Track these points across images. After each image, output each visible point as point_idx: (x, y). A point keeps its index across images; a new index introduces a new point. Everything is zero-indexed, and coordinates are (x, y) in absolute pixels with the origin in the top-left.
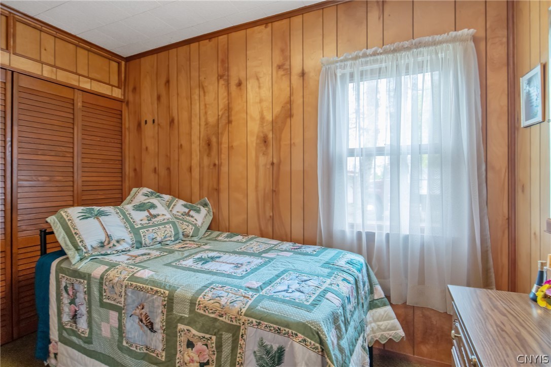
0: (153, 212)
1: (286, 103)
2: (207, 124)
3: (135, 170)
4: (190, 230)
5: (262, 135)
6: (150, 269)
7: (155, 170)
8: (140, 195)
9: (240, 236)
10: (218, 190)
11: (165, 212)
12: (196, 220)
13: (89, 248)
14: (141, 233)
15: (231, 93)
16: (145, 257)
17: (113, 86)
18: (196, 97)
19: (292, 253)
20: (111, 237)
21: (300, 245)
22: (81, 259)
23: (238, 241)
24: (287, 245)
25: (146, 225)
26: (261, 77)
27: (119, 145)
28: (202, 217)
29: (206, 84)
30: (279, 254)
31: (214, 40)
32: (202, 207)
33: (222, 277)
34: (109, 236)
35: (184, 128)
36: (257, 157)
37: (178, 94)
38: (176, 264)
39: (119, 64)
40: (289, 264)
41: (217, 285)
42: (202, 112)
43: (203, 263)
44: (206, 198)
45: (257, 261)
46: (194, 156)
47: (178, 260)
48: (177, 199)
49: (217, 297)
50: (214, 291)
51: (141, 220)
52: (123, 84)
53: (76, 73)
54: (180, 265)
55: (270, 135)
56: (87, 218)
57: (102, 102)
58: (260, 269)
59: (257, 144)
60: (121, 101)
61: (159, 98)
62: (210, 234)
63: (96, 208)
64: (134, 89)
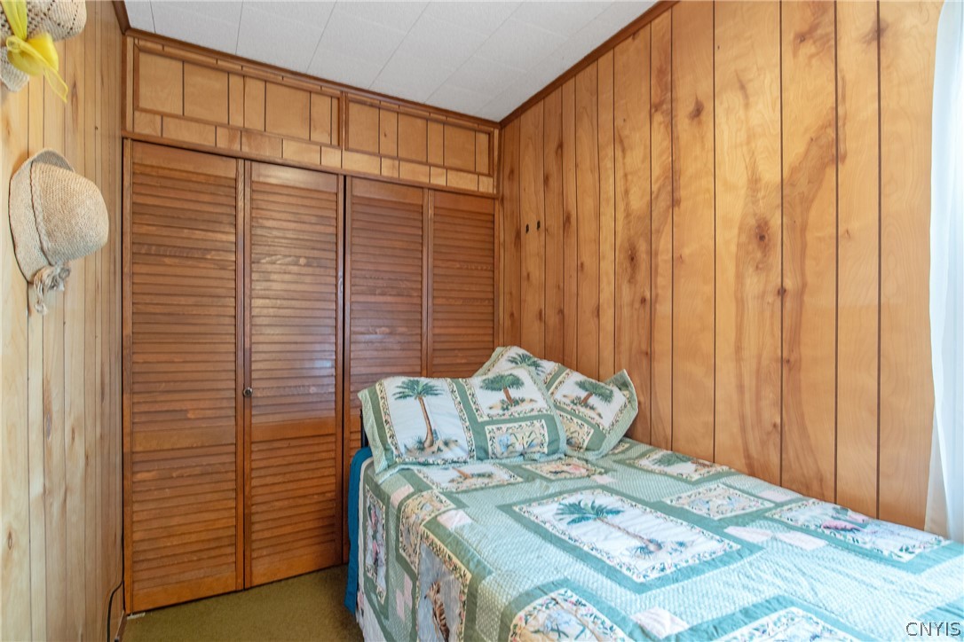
0: (514, 393)
1: (824, 127)
2: (628, 215)
3: (512, 315)
4: (585, 436)
5: (752, 222)
6: (468, 510)
7: (540, 316)
8: (504, 361)
9: (689, 464)
10: (649, 355)
11: (537, 396)
12: (600, 415)
13: (403, 450)
14: (487, 432)
15: (678, 138)
16: (479, 482)
17: (479, 174)
18: (609, 164)
19: (821, 543)
20: (436, 433)
21: (860, 518)
22: (389, 466)
23: (679, 478)
24: (818, 512)
25: (498, 418)
26: (751, 80)
27: (490, 274)
28: (614, 411)
29: (626, 132)
30: (780, 535)
31: (644, 34)
32: (615, 390)
33: (595, 569)
34: (432, 432)
35: (587, 231)
36: (740, 277)
37: (576, 166)
38: (521, 509)
39: (490, 135)
40: (802, 579)
41: (569, 593)
42: (620, 189)
43: (574, 521)
44: (625, 371)
45: (706, 544)
46: (604, 285)
47: (529, 501)
48: (568, 371)
49: (552, 630)
50: (554, 610)
51: (491, 408)
52: (496, 168)
53: (427, 163)
54: (526, 515)
55: (775, 222)
56: (405, 397)
57: (465, 204)
58: (703, 572)
59: (739, 245)
60: (492, 198)
61: (546, 179)
62: (627, 449)
63: (423, 380)
64: (512, 172)
